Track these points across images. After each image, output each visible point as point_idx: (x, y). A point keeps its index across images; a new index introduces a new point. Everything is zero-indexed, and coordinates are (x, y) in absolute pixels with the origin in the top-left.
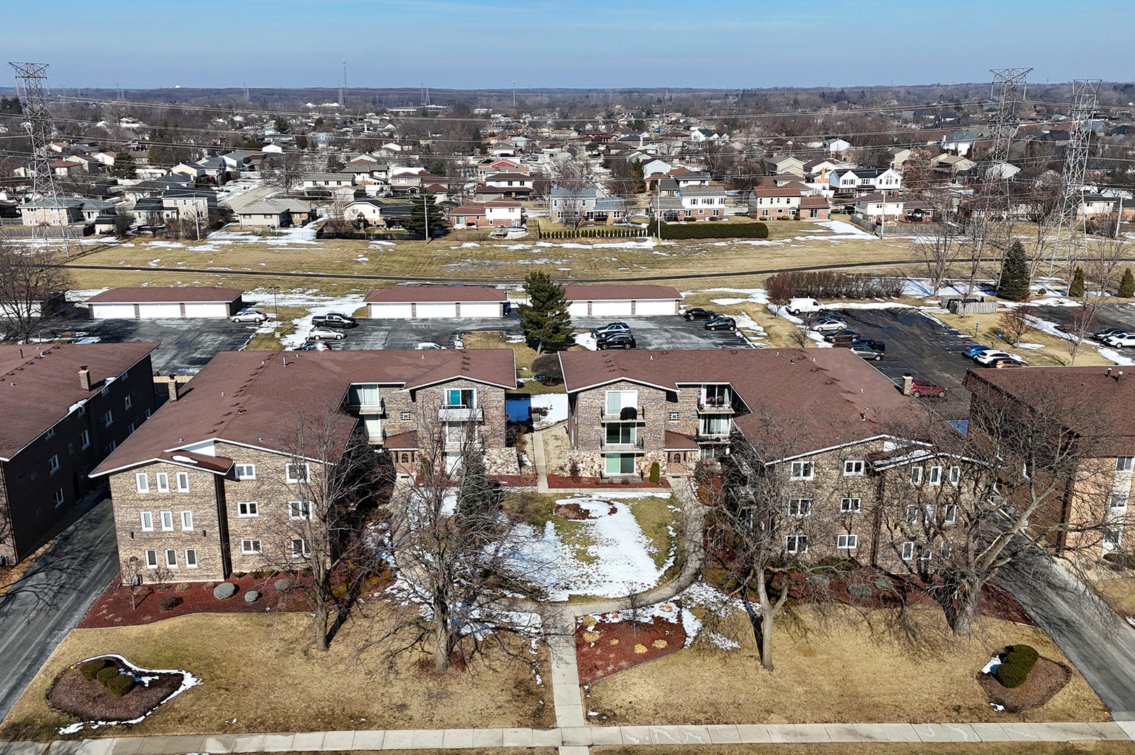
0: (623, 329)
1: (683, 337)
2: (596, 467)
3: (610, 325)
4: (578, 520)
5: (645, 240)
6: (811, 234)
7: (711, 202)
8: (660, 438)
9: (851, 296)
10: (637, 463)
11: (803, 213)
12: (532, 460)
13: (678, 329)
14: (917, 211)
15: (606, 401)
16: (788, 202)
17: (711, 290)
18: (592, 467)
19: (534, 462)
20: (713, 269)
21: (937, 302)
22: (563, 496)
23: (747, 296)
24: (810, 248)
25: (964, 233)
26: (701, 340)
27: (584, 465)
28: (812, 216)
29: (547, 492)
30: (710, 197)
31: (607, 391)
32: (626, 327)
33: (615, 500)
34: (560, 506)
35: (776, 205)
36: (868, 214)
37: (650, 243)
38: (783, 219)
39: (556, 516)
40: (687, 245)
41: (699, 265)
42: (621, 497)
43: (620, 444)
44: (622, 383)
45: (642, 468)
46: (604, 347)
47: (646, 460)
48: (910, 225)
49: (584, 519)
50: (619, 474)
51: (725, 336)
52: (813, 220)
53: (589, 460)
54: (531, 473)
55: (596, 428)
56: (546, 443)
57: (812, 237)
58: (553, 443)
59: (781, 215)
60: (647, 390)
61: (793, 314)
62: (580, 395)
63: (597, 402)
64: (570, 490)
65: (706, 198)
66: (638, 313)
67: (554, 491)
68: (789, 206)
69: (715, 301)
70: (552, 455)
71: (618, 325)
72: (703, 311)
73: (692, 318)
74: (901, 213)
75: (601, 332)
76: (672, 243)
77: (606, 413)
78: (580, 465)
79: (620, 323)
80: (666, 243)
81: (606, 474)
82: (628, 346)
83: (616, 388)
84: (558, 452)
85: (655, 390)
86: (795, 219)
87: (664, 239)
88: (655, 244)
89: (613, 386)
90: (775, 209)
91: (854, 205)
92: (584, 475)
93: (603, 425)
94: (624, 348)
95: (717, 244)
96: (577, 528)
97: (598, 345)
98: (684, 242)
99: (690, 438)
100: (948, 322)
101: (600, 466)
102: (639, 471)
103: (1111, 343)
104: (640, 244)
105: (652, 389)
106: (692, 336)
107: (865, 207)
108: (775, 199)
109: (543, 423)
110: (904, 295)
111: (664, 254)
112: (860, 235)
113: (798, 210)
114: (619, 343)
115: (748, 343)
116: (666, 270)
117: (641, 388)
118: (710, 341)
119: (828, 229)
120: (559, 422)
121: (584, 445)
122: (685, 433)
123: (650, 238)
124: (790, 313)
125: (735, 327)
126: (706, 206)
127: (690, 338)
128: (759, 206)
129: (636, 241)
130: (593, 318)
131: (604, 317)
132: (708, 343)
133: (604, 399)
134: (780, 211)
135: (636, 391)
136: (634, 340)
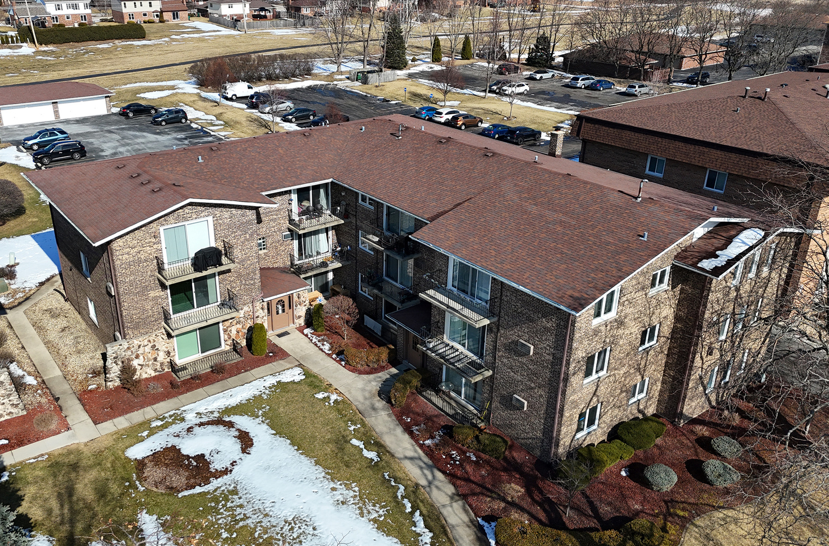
0: (60, 136)
1: (136, 137)
2: (162, 357)
3: (40, 133)
4: (198, 490)
5: (21, 47)
6: (184, 33)
7: (76, 7)
8: (254, 284)
9: (271, 78)
10: (225, 331)
11: (167, 16)
12: (31, 369)
13: (123, 129)
14: (262, 9)
15: (163, 245)
16: (151, 6)
17: (128, 86)
18: (155, 359)
19: (37, 374)
20: (112, 67)
21: (343, 77)
22: (134, 435)
23: (172, 88)
24: (191, 45)
25: (304, 25)
26: (159, 137)
27: (141, 361)
28: (174, 19)
29: (95, 435)
30: (74, 2)
31: (162, 229)
32: (62, 132)
33: (229, 411)
34: (141, 464)
35: (139, 9)
36: (223, 14)
37: (27, 49)
38: (149, 22)
39: (148, 492)
40: (71, 49)
41: (96, 65)
42: (233, 402)
43: (196, 310)
44: (186, 210)
45: (233, 336)
46: (46, 161)
47: (238, 323)
48: (259, 22)
49: (207, 482)
50: (200, 356)
51: (182, 130)
52: (176, 21)
53: (148, 349)
54: (44, 400)
55: (152, 294)
56: (39, 328)
57: (186, 36)
58: (53, 326)
59: (146, 18)
60: (226, 213)
61: (231, 99)
62: (115, 245)
63: (149, 251)
64: (137, 417)
65: (71, 2)
66: (63, 116)
67: (108, 427)
68: (152, 9)
69: (142, 95)
70: (65, 351)
71: (52, 132)
72: (141, 105)
73: (131, 115)
74: (249, 12)
75: (30, 142)
76: (50, 48)
77: (166, 266)
78: (135, 363)
79: (54, 129)
80: (44, 48)
81: (179, 362)
82: (77, 156)
83: (178, 220)
84: (69, 340)
85: (240, 212)
86: (161, 22)
87: (41, 45)
88: (34, 50)
89: (171, 217)
90: (140, 13)
91: (207, 7)
92: (144, 376)
93: (163, 286)
94: (72, 159)
95: (98, 46)
96: (208, 511)
97: (35, 160)
98: (64, 47)
99: (283, 270)
100: (370, 92)
101: (169, 353)
102: (230, 342)
103: (507, 92)
104: (16, 51)
105: (234, 211)
106: (145, 134)
107: (218, 8)
108: (138, 3)
109: (16, 292)
110: (313, 74)
111: (50, 58)
112: (225, 31)
113: (162, 12)
114: (66, 153)
115: (212, 133)
116: (63, 72)
117: (218, 211)
118: (169, 137)
119: (195, 28)
120: (42, 284)
121: (137, 327)
122: (276, 266)
123: (24, 44)
124: (227, 98)
125: (186, 119)
126: (71, 11)
127: (144, 137)
128: (124, 11)
129: (10, 48)
130: (6, 129)
131: (21, 126)
132: (169, 140)
133: (159, 242)
134: (145, 15)
135: (210, 219)
136: (83, 147)
